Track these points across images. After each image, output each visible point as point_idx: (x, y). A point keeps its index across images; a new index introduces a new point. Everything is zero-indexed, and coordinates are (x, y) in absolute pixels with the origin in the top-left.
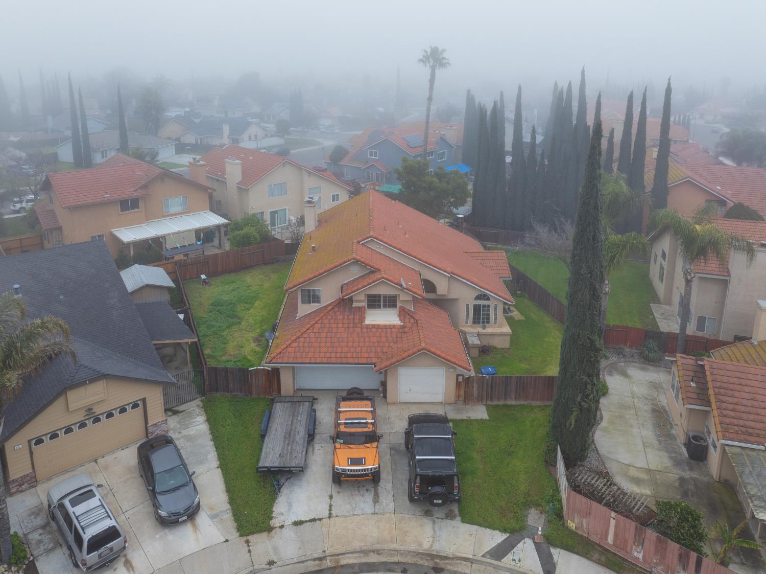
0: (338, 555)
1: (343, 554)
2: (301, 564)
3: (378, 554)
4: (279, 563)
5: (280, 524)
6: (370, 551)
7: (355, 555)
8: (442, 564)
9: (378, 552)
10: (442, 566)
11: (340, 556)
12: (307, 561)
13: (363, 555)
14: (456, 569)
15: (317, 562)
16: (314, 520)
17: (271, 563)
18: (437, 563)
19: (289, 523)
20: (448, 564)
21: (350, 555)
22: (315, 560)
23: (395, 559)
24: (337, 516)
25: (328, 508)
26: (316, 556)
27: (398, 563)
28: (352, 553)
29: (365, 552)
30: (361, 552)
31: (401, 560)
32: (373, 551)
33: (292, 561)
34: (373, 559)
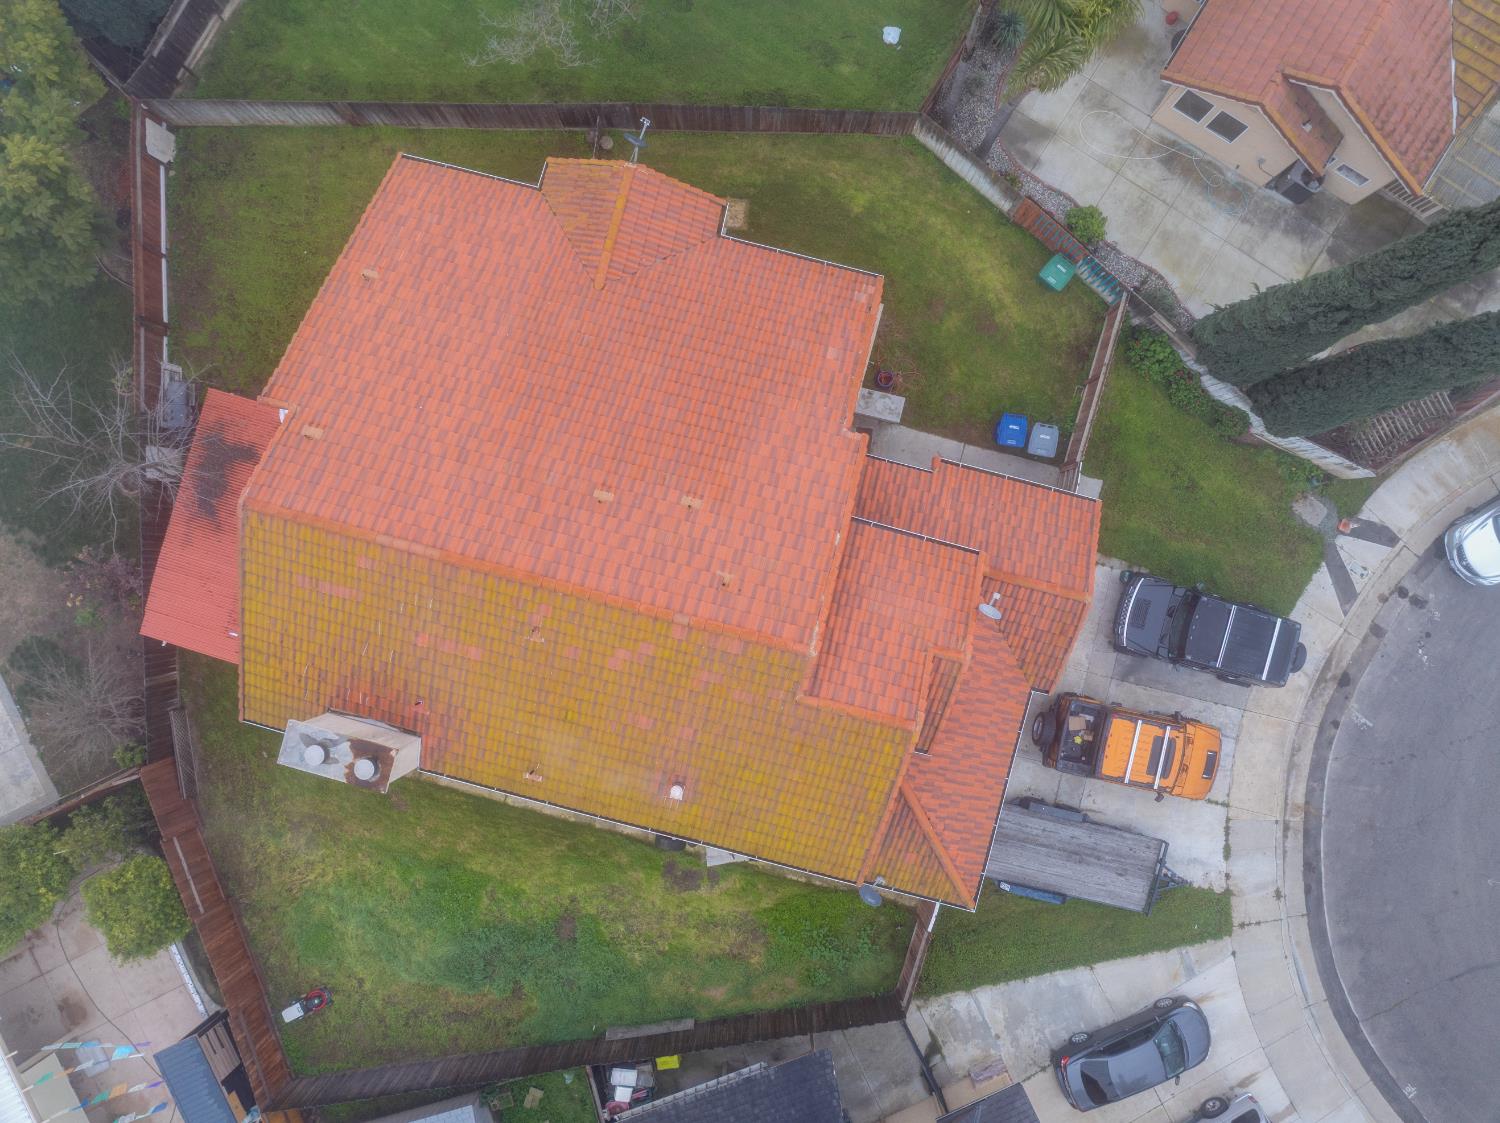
0: (1286, 804)
1: (1286, 797)
2: (1288, 854)
3: (1299, 749)
4: (1280, 883)
5: (1224, 878)
6: (1291, 760)
7: (1292, 781)
8: (1335, 671)
9: (1295, 750)
10: (1339, 672)
11: (1289, 802)
12: (1284, 847)
13: (1294, 772)
14: (1349, 657)
15: (1290, 834)
16: (1227, 830)
17: (1278, 895)
18: (1334, 678)
19: (1224, 865)
20: (1338, 663)
21: (1291, 789)
22: (1285, 836)
23: (1314, 730)
24: (1228, 795)
25: (1213, 805)
26: (1280, 834)
27: (1321, 730)
28: (1288, 785)
29: (1291, 767)
30: (1289, 772)
31: (1317, 722)
32: (1293, 755)
33: (1281, 867)
34: (1305, 759)
